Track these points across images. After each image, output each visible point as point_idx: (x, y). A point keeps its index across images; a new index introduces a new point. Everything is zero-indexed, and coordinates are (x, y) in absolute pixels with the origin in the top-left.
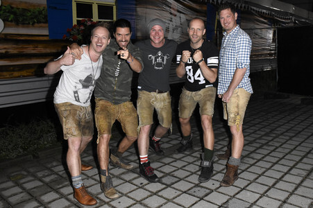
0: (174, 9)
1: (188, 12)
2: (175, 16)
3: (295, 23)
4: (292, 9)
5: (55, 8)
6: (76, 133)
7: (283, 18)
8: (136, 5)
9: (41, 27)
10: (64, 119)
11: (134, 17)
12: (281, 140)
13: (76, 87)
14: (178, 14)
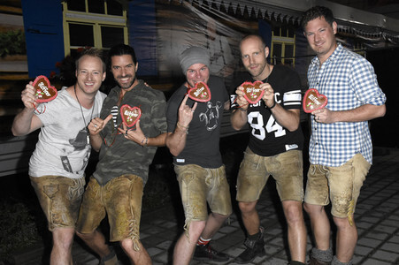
0: (211, 30)
1: (233, 34)
2: (214, 39)
3: (387, 41)
4: (382, 21)
5: (38, 32)
6: (67, 220)
7: (369, 36)
8: (157, 25)
9: (16, 60)
10: (49, 200)
11: (154, 44)
12: (394, 223)
13: (64, 150)
14: (217, 37)
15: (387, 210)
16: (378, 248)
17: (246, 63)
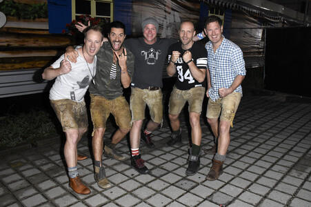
0: (168, 7)
1: (182, 10)
2: (170, 13)
3: (284, 23)
4: (281, 9)
5: (55, 4)
6: (73, 125)
7: (273, 18)
8: (132, 2)
9: (41, 21)
10: (61, 113)
11: (130, 14)
12: (265, 137)
13: (73, 88)
14: (172, 12)
15: (263, 129)
16: (252, 151)
17: (181, 35)
